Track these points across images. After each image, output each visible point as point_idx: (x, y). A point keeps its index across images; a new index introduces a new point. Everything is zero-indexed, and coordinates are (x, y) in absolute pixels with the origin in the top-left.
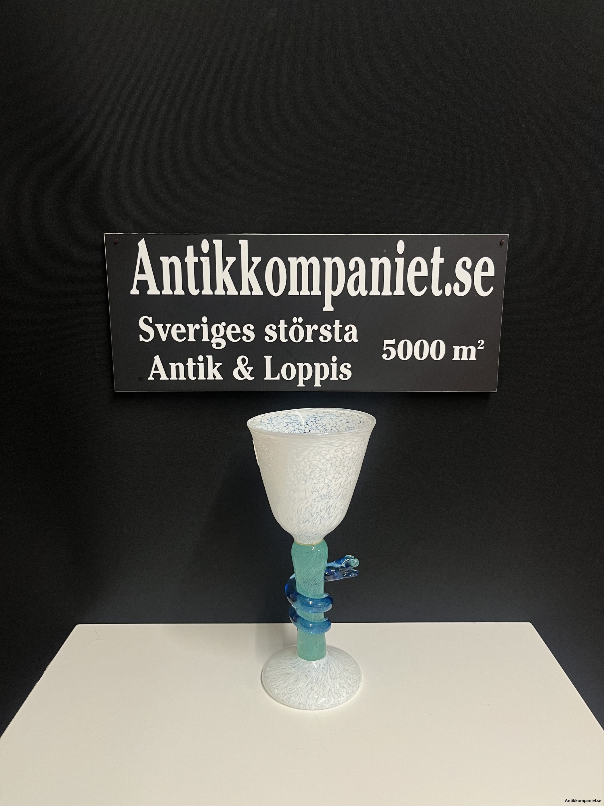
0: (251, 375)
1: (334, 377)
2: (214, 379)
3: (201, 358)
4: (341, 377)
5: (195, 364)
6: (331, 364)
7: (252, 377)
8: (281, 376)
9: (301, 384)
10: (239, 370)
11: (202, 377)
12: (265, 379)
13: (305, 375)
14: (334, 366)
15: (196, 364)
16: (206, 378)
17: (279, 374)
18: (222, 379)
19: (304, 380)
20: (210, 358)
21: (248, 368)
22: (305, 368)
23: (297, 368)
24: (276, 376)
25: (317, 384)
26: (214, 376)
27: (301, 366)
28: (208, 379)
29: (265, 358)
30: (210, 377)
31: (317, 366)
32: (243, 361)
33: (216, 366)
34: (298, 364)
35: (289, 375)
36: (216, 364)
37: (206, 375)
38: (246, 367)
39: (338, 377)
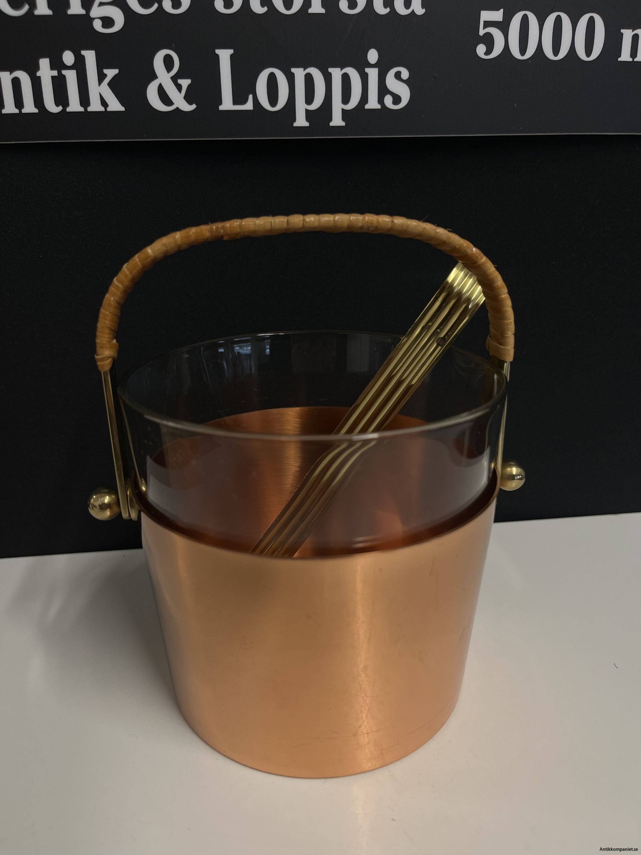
0: (188, 99)
1: (373, 104)
2: (102, 109)
3: (68, 58)
4: (388, 101)
5: (55, 73)
6: (367, 70)
7: (190, 103)
8: (256, 101)
9: (301, 121)
10: (160, 85)
11: (75, 106)
12: (221, 108)
13: (309, 99)
14: (373, 74)
15: (60, 73)
16: (86, 109)
17: (251, 97)
18: (122, 109)
19: (306, 110)
20: (90, 56)
21: (180, 81)
22: (309, 79)
23: (291, 79)
24: (244, 101)
25: (337, 121)
26: (104, 103)
27: (299, 73)
28: (90, 109)
29: (217, 56)
30: (95, 106)
31: (336, 73)
32: (168, 63)
33: (105, 76)
34: (293, 70)
35: (273, 97)
36: (105, 71)
37: (85, 100)
38: (174, 79)
39: (381, 100)
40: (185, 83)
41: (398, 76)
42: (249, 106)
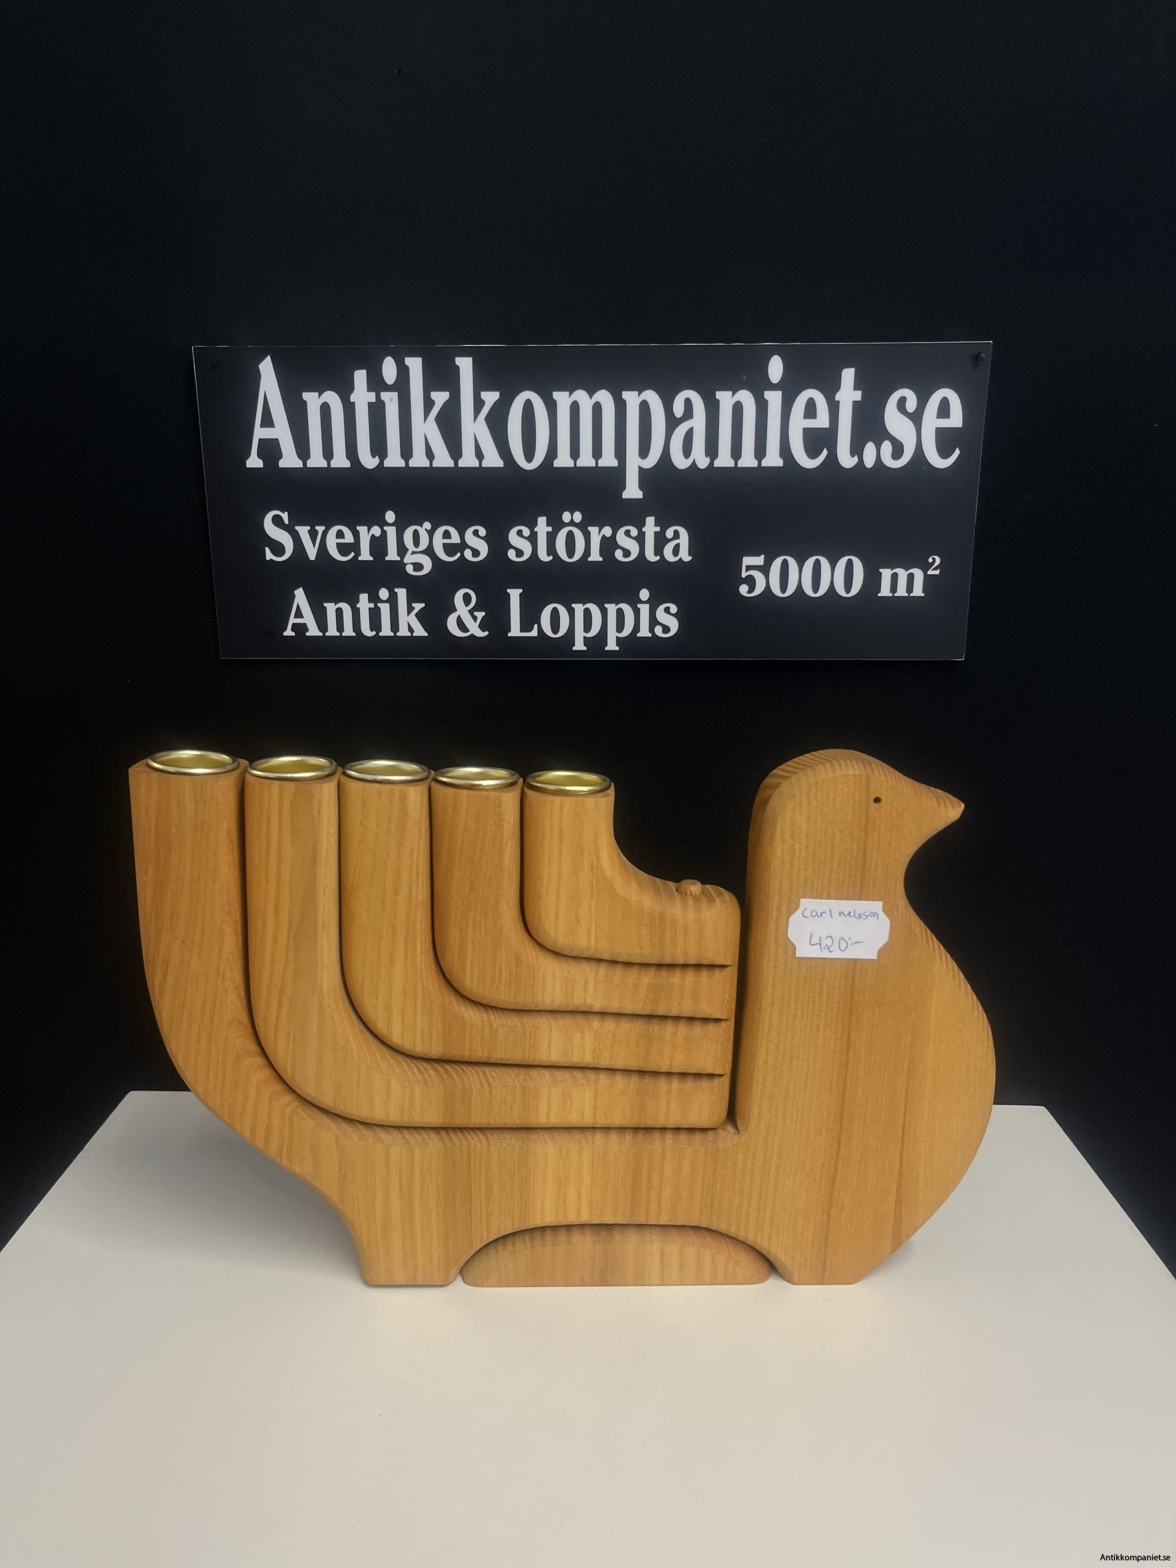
0: (482, 627)
2: (409, 634)
3: (384, 593)
4: (658, 631)
5: (372, 605)
6: (639, 606)
7: (484, 631)
8: (540, 630)
9: (579, 646)
10: (459, 616)
11: (386, 631)
12: (510, 635)
13: (587, 627)
14: (644, 609)
15: (376, 605)
16: (395, 634)
17: (536, 626)
18: (426, 634)
19: (584, 637)
21: (475, 613)
22: (587, 613)
23: (571, 613)
24: (530, 630)
25: (612, 646)
26: (411, 630)
27: (579, 608)
28: (398, 634)
29: (509, 595)
30: (403, 632)
31: (612, 609)
32: (467, 599)
33: (414, 608)
34: (573, 605)
35: (555, 625)
36: (414, 605)
37: (395, 626)
38: (471, 612)
39: (652, 630)
40: (480, 615)
41: (667, 610)
42: (534, 633)
